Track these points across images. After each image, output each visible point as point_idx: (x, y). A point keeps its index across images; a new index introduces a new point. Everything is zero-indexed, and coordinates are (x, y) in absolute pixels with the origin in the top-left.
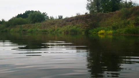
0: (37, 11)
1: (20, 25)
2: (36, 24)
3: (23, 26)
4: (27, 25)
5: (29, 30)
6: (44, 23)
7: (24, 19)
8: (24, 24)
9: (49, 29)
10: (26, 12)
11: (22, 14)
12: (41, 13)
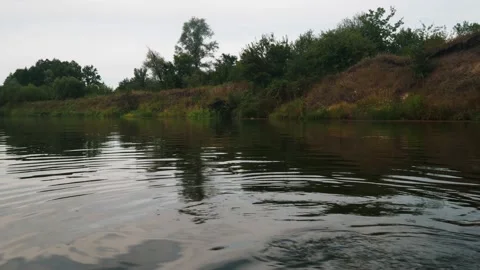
0: (70, 61)
1: (33, 101)
2: (67, 102)
3: (39, 103)
4: (49, 102)
5: (55, 112)
6: (81, 100)
7: (39, 88)
8: (41, 99)
9: (86, 112)
10: (38, 64)
11: (28, 68)
12: (80, 68)
